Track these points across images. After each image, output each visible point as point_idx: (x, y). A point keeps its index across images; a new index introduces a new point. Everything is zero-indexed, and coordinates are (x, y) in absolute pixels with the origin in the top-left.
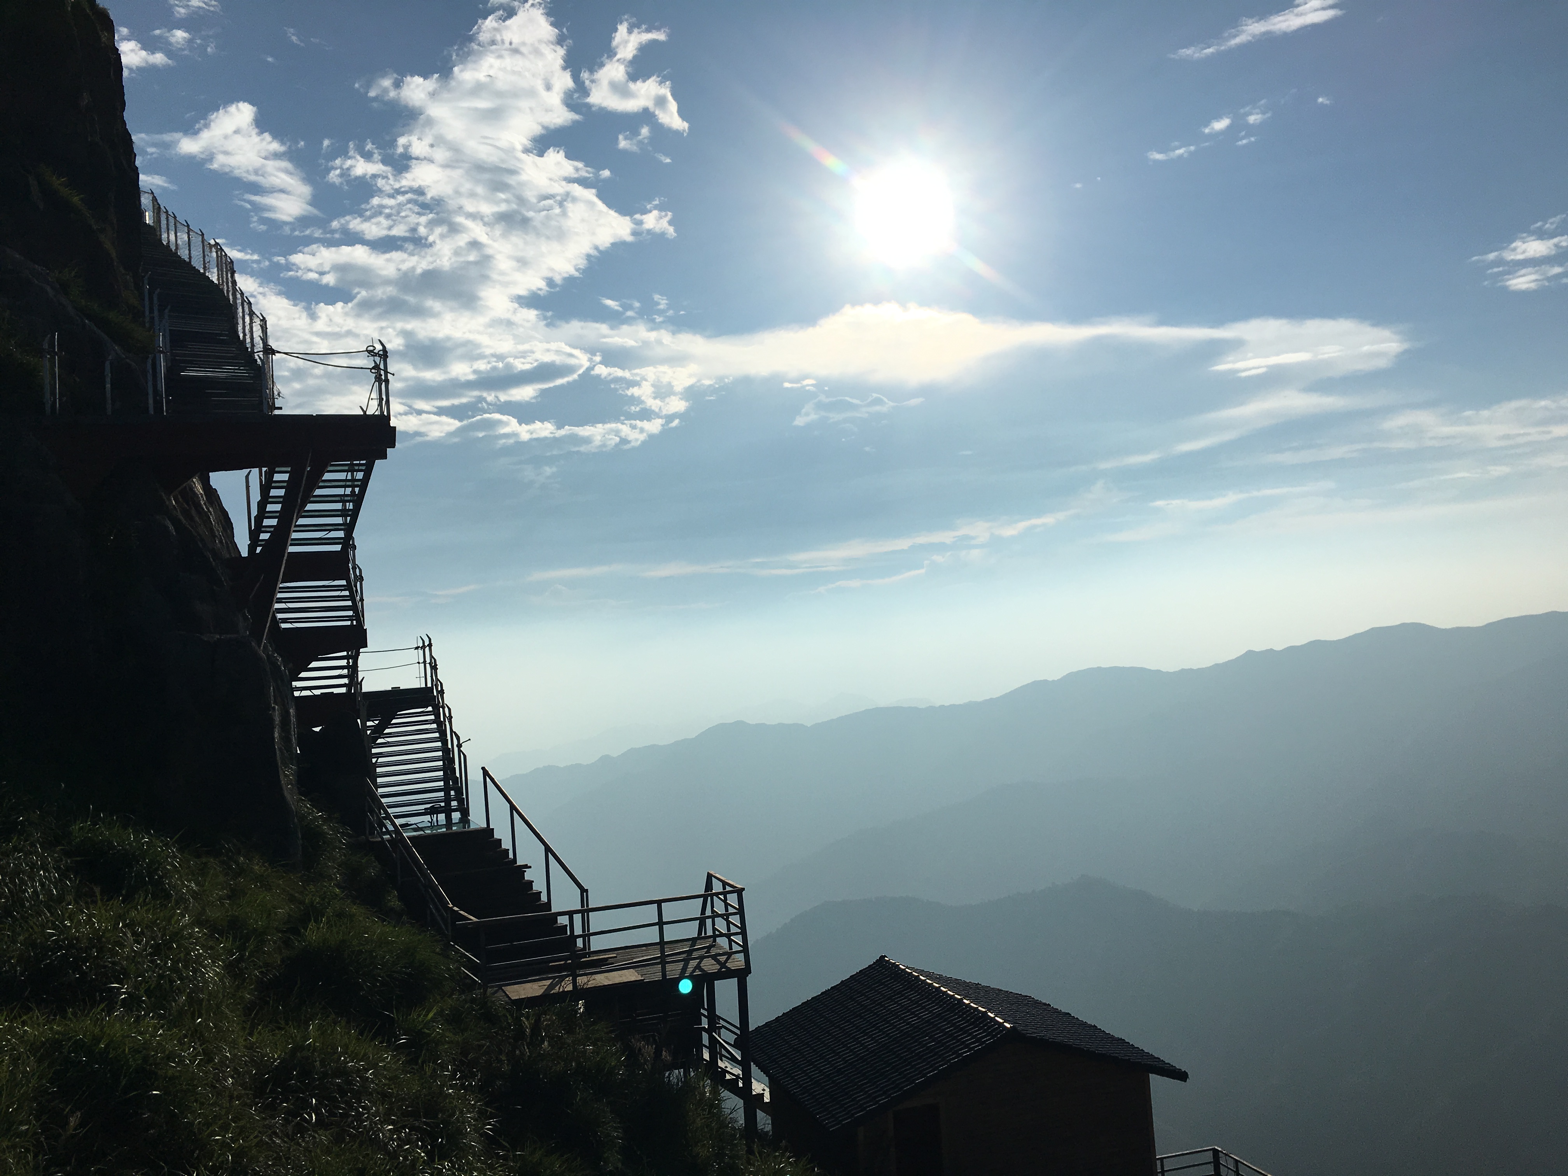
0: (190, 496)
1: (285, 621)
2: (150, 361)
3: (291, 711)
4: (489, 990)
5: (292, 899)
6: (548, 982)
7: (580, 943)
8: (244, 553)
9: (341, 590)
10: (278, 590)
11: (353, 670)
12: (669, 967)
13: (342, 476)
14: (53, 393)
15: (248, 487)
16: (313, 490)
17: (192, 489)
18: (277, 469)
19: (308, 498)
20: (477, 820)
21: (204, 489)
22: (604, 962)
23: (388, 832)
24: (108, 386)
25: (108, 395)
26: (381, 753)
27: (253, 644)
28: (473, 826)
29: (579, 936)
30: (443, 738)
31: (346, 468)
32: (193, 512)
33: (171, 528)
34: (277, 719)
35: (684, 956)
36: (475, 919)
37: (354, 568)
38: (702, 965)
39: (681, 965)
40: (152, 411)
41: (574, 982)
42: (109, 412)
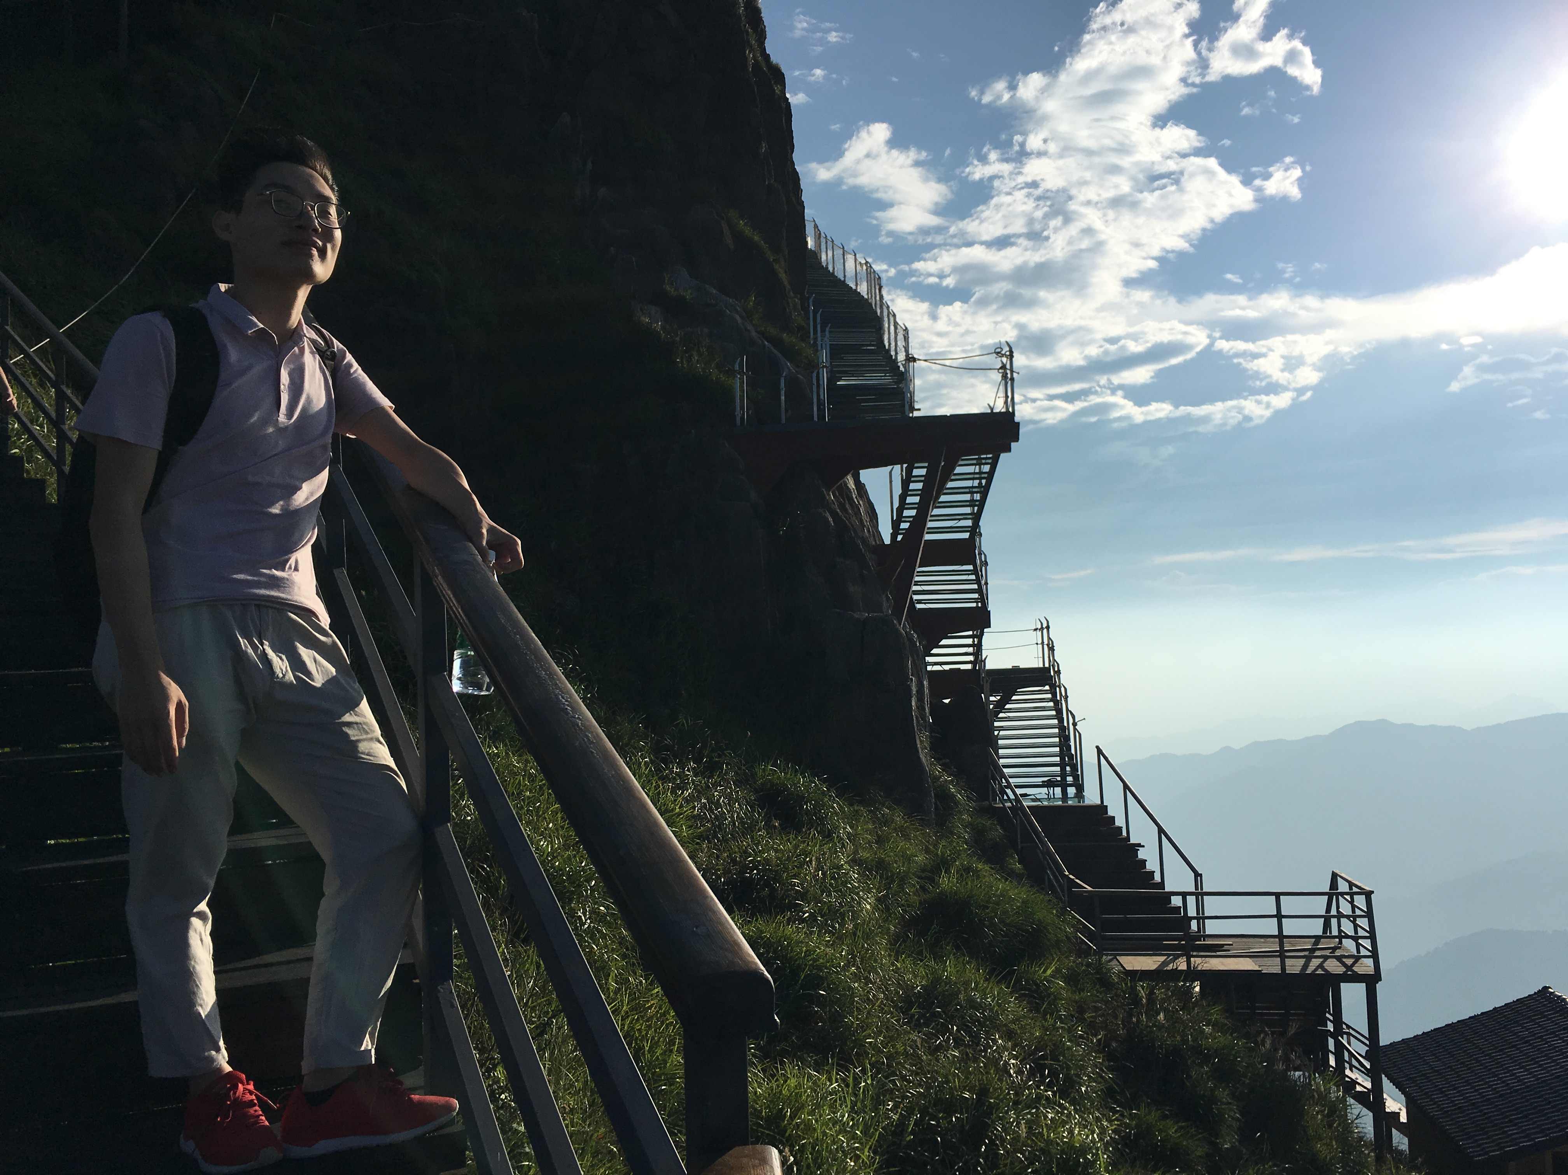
0: (844, 491)
1: (920, 602)
2: (815, 375)
3: (925, 683)
4: (1104, 957)
5: (927, 851)
6: (1162, 959)
7: (1194, 925)
8: (887, 541)
9: (969, 574)
10: (916, 574)
11: (978, 647)
12: (1288, 962)
13: (971, 469)
14: (742, 408)
15: (891, 482)
16: (945, 482)
17: (846, 484)
18: (916, 465)
19: (941, 490)
20: (1091, 797)
21: (856, 486)
22: (1219, 948)
23: (1009, 799)
24: (783, 398)
25: (783, 405)
26: (1002, 727)
27: (895, 622)
28: (1087, 802)
29: (1194, 918)
30: (1059, 716)
31: (975, 462)
32: (847, 506)
33: (830, 519)
34: (914, 690)
35: (1306, 953)
36: (1089, 889)
37: (980, 554)
38: (1324, 965)
39: (1302, 962)
40: (816, 419)
41: (1189, 963)
42: (783, 421)
